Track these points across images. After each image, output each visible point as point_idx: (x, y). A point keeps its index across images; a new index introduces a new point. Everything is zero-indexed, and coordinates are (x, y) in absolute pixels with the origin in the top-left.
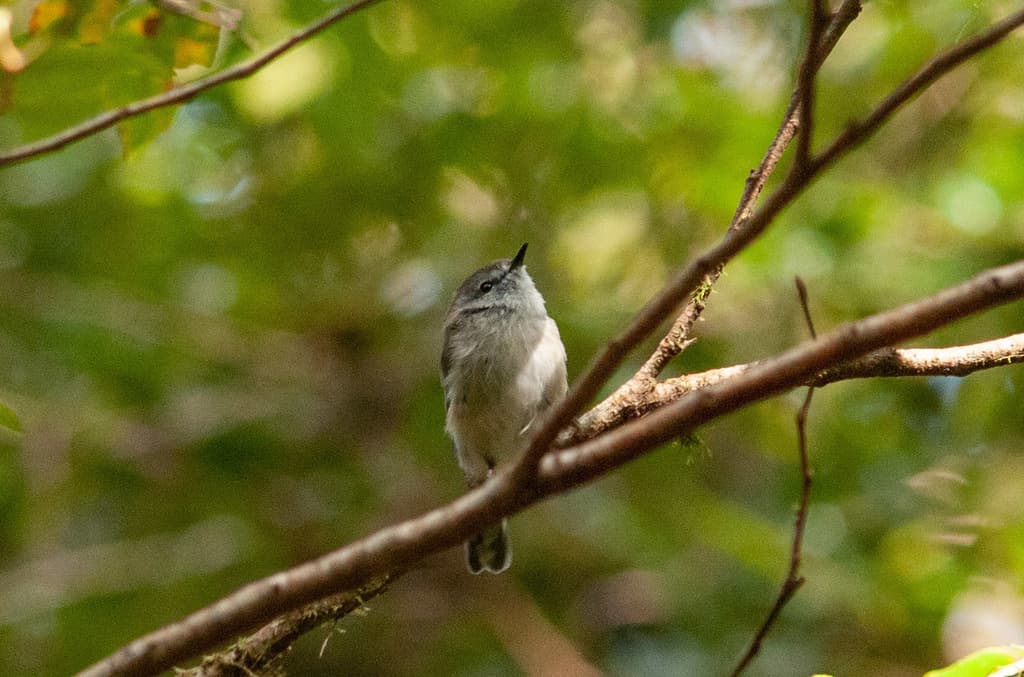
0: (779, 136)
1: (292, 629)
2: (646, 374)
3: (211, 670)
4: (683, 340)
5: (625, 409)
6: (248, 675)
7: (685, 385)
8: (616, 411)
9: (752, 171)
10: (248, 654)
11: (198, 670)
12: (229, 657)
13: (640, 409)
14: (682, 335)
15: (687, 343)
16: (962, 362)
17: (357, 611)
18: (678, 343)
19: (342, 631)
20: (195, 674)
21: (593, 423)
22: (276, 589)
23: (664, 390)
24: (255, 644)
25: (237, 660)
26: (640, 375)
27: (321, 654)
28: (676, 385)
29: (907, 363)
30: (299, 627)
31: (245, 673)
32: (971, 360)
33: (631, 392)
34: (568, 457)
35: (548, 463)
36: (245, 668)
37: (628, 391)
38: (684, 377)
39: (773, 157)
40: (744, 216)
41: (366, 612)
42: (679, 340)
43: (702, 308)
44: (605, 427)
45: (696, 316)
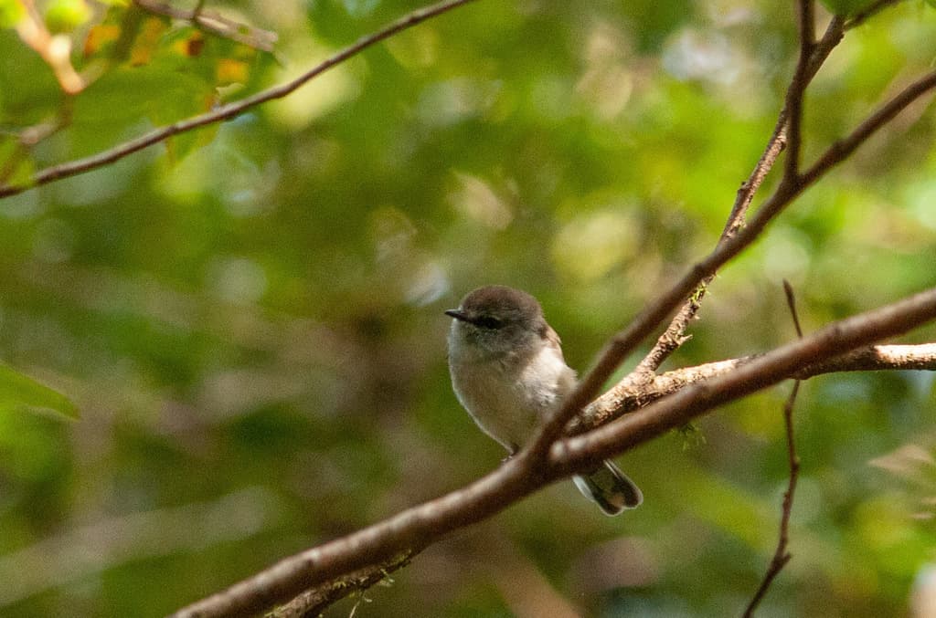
0: (767, 151)
1: (323, 598)
2: (645, 367)
4: (680, 336)
5: (626, 399)
7: (681, 378)
8: (619, 402)
9: (744, 183)
13: (641, 400)
14: (680, 332)
15: (683, 339)
17: (382, 583)
18: (675, 340)
19: (368, 600)
21: (597, 412)
22: (310, 563)
23: (662, 382)
24: (289, 613)
26: (641, 368)
28: (673, 377)
29: (884, 357)
30: (329, 596)
33: (633, 384)
34: (576, 444)
35: (558, 449)
37: (630, 382)
38: (680, 370)
39: (762, 170)
40: (735, 224)
41: (391, 583)
42: (677, 336)
43: (698, 308)
44: (609, 416)
45: (692, 315)
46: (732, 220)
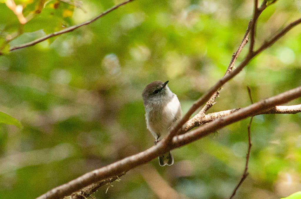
0: (242, 43)
1: (98, 185)
2: (202, 112)
3: (74, 197)
4: (213, 102)
5: (196, 122)
6: (85, 198)
7: (213, 116)
8: (193, 123)
9: (234, 53)
10: (85, 192)
11: (70, 197)
12: (79, 193)
13: (200, 123)
14: (213, 101)
15: (214, 103)
16: (295, 110)
17: (117, 180)
18: (212, 103)
19: (112, 186)
20: (69, 198)
21: (187, 126)
23: (207, 117)
24: (87, 189)
25: (81, 194)
26: (200, 112)
27: (106, 193)
28: (211, 115)
29: (278, 110)
30: (100, 185)
31: (84, 198)
32: (297, 109)
33: (198, 117)
34: (181, 137)
35: (175, 139)
36: (84, 196)
37: (197, 117)
38: (213, 113)
39: (240, 49)
40: (231, 66)
41: (119, 180)
42: (212, 102)
43: (219, 93)
44: (190, 127)
45: (217, 96)
46: (230, 65)
